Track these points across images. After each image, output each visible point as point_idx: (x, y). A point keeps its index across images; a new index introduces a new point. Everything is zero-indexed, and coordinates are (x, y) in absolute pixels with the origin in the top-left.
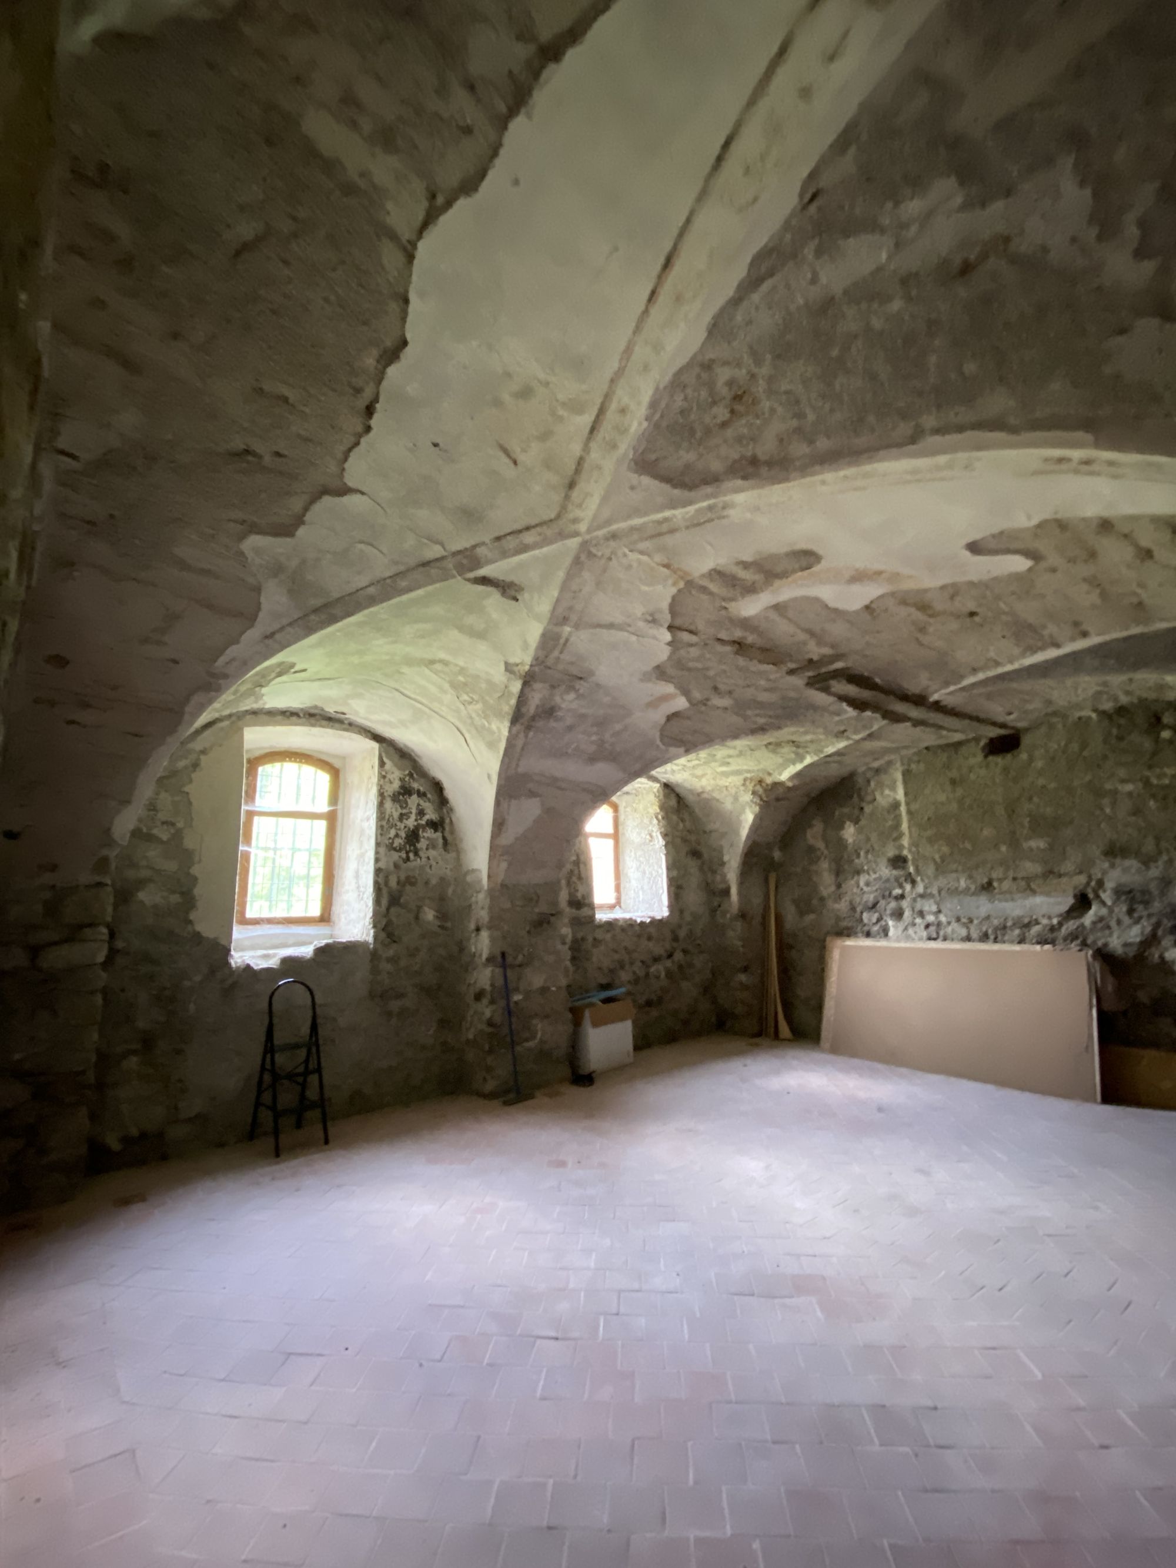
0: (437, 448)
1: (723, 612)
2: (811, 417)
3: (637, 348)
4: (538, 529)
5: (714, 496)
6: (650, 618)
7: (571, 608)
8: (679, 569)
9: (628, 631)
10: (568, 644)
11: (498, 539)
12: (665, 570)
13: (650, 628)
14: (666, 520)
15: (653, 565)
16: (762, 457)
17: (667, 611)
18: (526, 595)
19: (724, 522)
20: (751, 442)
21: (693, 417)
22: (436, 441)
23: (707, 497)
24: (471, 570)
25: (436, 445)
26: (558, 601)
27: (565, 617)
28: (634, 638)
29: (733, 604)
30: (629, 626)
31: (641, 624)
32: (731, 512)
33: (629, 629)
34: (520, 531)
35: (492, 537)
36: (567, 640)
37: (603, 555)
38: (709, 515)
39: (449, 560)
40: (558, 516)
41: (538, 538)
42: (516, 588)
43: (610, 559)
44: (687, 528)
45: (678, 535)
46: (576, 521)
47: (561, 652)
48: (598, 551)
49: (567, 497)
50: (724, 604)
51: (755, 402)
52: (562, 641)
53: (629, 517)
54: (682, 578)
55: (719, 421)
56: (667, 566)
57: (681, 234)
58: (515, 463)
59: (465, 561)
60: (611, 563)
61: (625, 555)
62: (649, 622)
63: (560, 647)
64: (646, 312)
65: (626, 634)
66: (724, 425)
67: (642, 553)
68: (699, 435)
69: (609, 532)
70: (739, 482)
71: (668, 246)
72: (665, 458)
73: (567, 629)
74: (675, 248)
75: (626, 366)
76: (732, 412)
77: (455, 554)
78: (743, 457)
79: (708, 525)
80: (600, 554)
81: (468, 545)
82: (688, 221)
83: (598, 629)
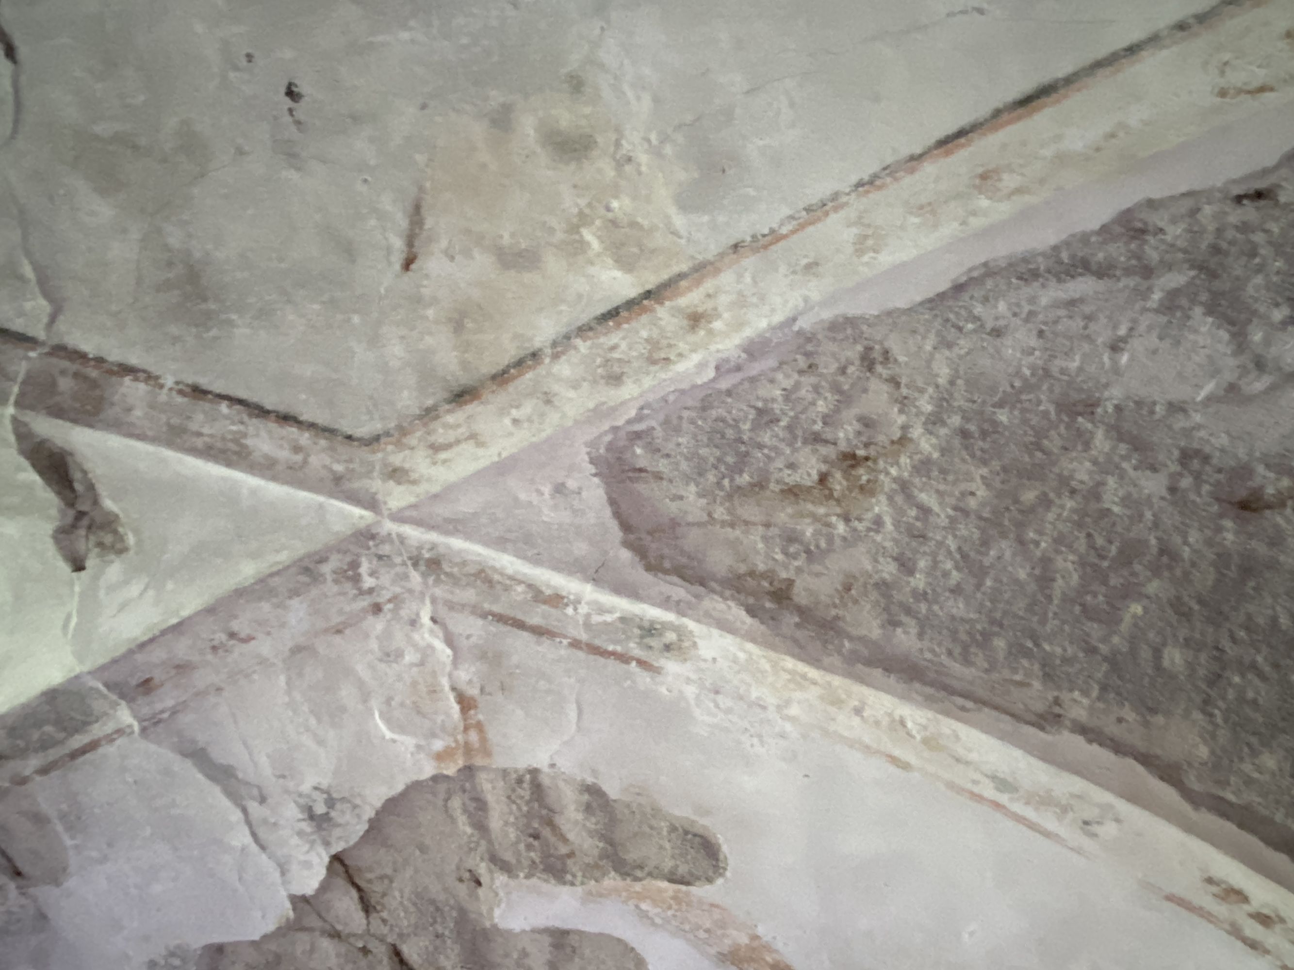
0: (288, 102)
1: (462, 890)
2: (919, 581)
3: (833, 217)
4: (305, 438)
5: (680, 608)
6: (320, 809)
7: (182, 668)
8: (479, 727)
9: (245, 811)
10: (81, 759)
11: (198, 392)
12: (456, 708)
13: (300, 834)
14: (557, 600)
15: (445, 683)
16: (800, 596)
17: (369, 813)
18: (115, 570)
19: (644, 679)
20: (804, 555)
21: (766, 438)
22: (304, 87)
23: (665, 603)
24: (58, 412)
25: (291, 93)
26: (178, 629)
27: (147, 681)
28: (242, 838)
29: (501, 879)
30: (263, 800)
31: (291, 812)
32: (671, 666)
33: (253, 806)
34: (260, 412)
35: (191, 379)
36: (93, 746)
37: (371, 591)
38: (633, 648)
39: (32, 354)
40: (373, 441)
41: (284, 454)
42: (108, 539)
43: (377, 609)
44: (575, 644)
45: (545, 647)
46: (396, 474)
47: (44, 771)
48: (373, 574)
49: (429, 414)
50: (482, 869)
51: (868, 490)
52: (78, 741)
53: (500, 543)
54: (468, 749)
55: (792, 478)
56: (466, 703)
57: (1099, 65)
58: (408, 264)
59: (65, 384)
60: (371, 619)
61: (414, 623)
62: (312, 816)
63: (53, 754)
64: (915, 159)
65: (236, 815)
66: (793, 492)
67: (449, 641)
68: (745, 479)
69: (433, 547)
70: (738, 614)
71: (1062, 69)
72: (659, 477)
73: (125, 716)
74: (1069, 81)
75: (784, 237)
76: (823, 479)
77: (61, 350)
78: (769, 576)
79: (612, 664)
80: (368, 582)
81: (115, 355)
82: (1132, 50)
83: (188, 764)
